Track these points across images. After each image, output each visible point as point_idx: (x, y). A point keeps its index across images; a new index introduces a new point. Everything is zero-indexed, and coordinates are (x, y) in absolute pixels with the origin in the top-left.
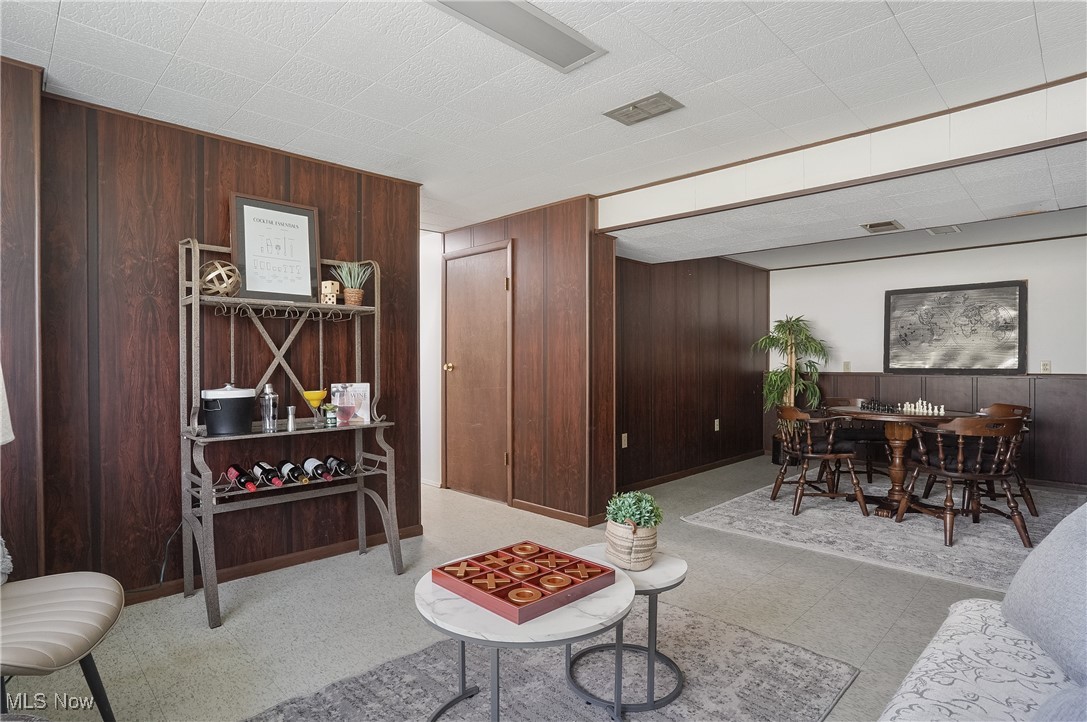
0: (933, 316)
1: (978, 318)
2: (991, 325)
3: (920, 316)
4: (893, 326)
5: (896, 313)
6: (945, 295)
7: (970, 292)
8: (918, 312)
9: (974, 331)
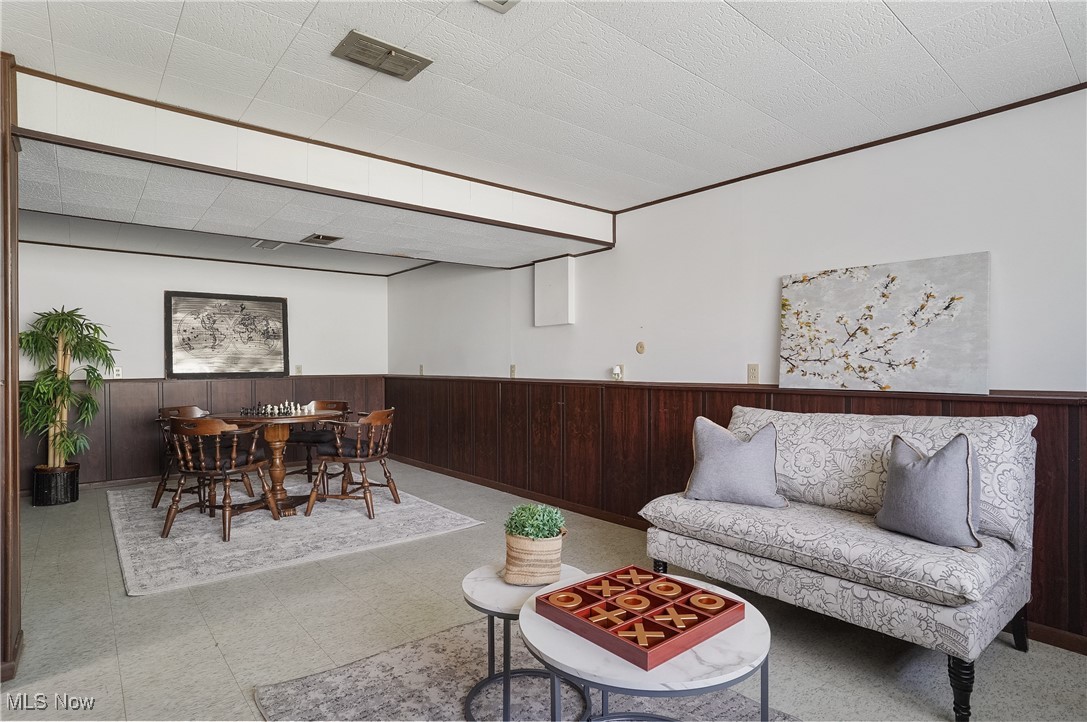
0: (214, 322)
1: (253, 327)
2: (263, 334)
3: (203, 321)
4: (175, 327)
5: (177, 316)
6: (223, 302)
7: (246, 303)
8: (201, 316)
9: (250, 339)
